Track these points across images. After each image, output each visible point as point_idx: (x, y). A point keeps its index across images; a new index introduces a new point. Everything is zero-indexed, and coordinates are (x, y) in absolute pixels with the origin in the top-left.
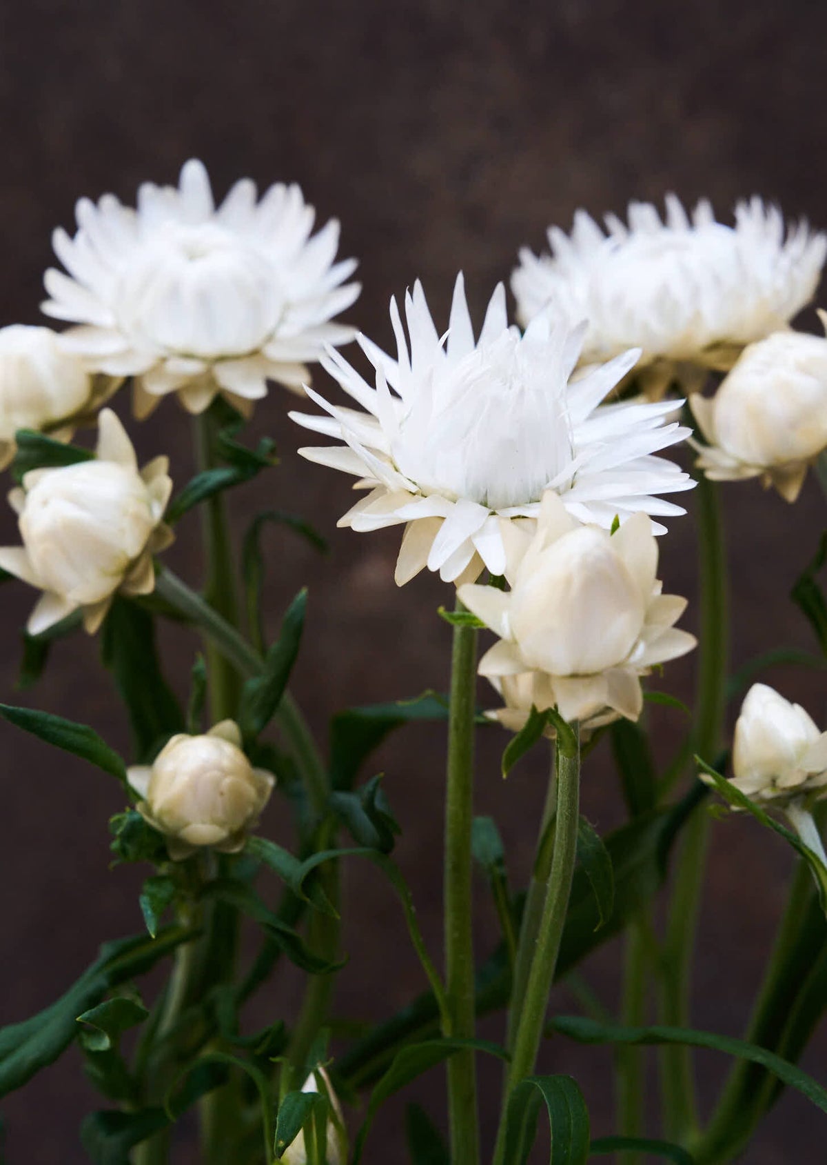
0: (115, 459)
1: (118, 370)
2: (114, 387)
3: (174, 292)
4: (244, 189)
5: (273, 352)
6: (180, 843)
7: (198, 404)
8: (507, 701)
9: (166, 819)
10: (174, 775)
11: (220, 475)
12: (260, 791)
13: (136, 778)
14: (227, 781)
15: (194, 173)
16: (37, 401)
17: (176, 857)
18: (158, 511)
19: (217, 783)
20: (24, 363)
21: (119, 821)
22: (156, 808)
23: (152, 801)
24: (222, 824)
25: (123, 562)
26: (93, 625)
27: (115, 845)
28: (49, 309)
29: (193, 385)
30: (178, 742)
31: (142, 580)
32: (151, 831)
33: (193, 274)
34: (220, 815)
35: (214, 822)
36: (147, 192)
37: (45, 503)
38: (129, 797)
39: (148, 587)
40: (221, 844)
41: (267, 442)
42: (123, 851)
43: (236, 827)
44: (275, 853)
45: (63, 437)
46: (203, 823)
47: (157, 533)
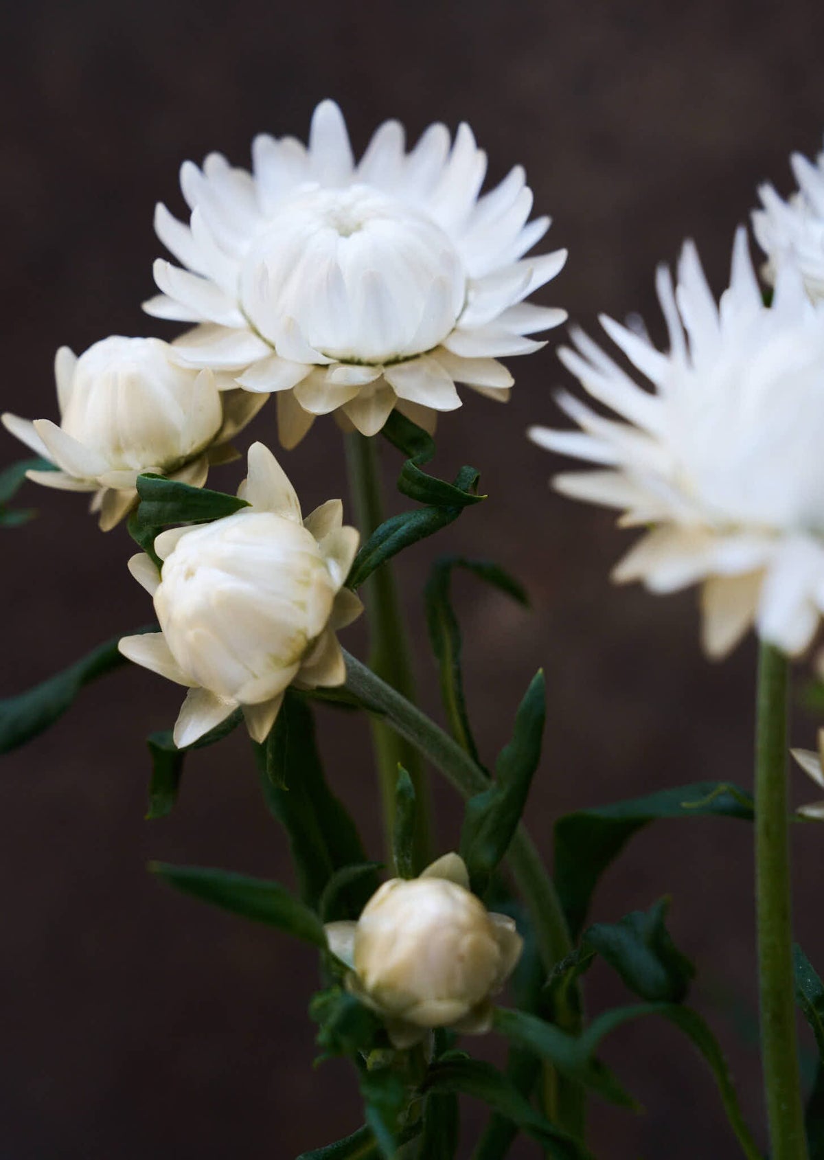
0: (269, 507)
1: (261, 385)
2: (257, 406)
3: (335, 279)
4: (390, 133)
5: (459, 348)
6: (411, 1027)
7: (372, 424)
9: (386, 996)
10: (393, 939)
11: (411, 519)
12: (505, 946)
13: (338, 940)
14: (467, 941)
15: (328, 116)
16: (156, 434)
17: (401, 1043)
18: (337, 575)
19: (454, 945)
20: (135, 384)
21: (324, 1006)
22: (371, 980)
23: (364, 974)
24: (460, 997)
25: (300, 645)
26: (262, 732)
27: (323, 1037)
28: (154, 308)
29: (361, 400)
30: (392, 888)
31: (325, 666)
32: (370, 1013)
33: (351, 250)
34: (459, 985)
35: (452, 996)
36: (262, 144)
37: (190, 574)
38: (338, 971)
39: (337, 677)
40: (461, 1021)
41: (469, 472)
42: (335, 1045)
43: (478, 999)
45: (194, 480)
46: (439, 999)
47: (340, 602)
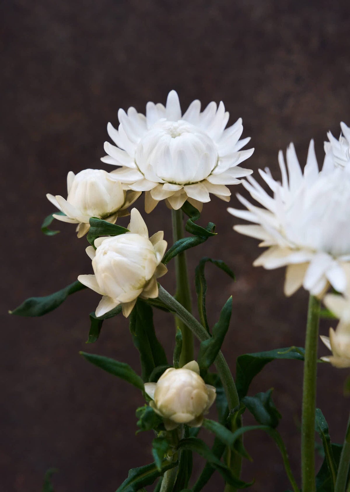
0: (137, 232)
1: (139, 189)
2: (137, 196)
3: (167, 151)
4: (196, 104)
5: (211, 180)
6: (171, 422)
7: (177, 206)
8: (334, 353)
9: (164, 410)
10: (168, 389)
11: (189, 240)
12: (210, 397)
13: (149, 389)
14: (195, 392)
15: (173, 96)
16: (100, 204)
17: (169, 428)
18: (159, 258)
19: (190, 393)
20: (93, 185)
21: (141, 411)
22: (159, 404)
23: (157, 401)
24: (192, 413)
25: (143, 282)
26: (127, 313)
27: (139, 423)
28: (104, 160)
29: (174, 197)
30: (170, 371)
31: (151, 291)
32: (157, 416)
33: (175, 143)
34: (191, 408)
35: (188, 412)
36: (150, 105)
37: (105, 253)
38: (145, 399)
39: (155, 295)
40: (191, 422)
41: (212, 224)
42: (143, 426)
43: (198, 415)
44: (218, 427)
45: (112, 221)
46: (183, 412)
47: (159, 268)
